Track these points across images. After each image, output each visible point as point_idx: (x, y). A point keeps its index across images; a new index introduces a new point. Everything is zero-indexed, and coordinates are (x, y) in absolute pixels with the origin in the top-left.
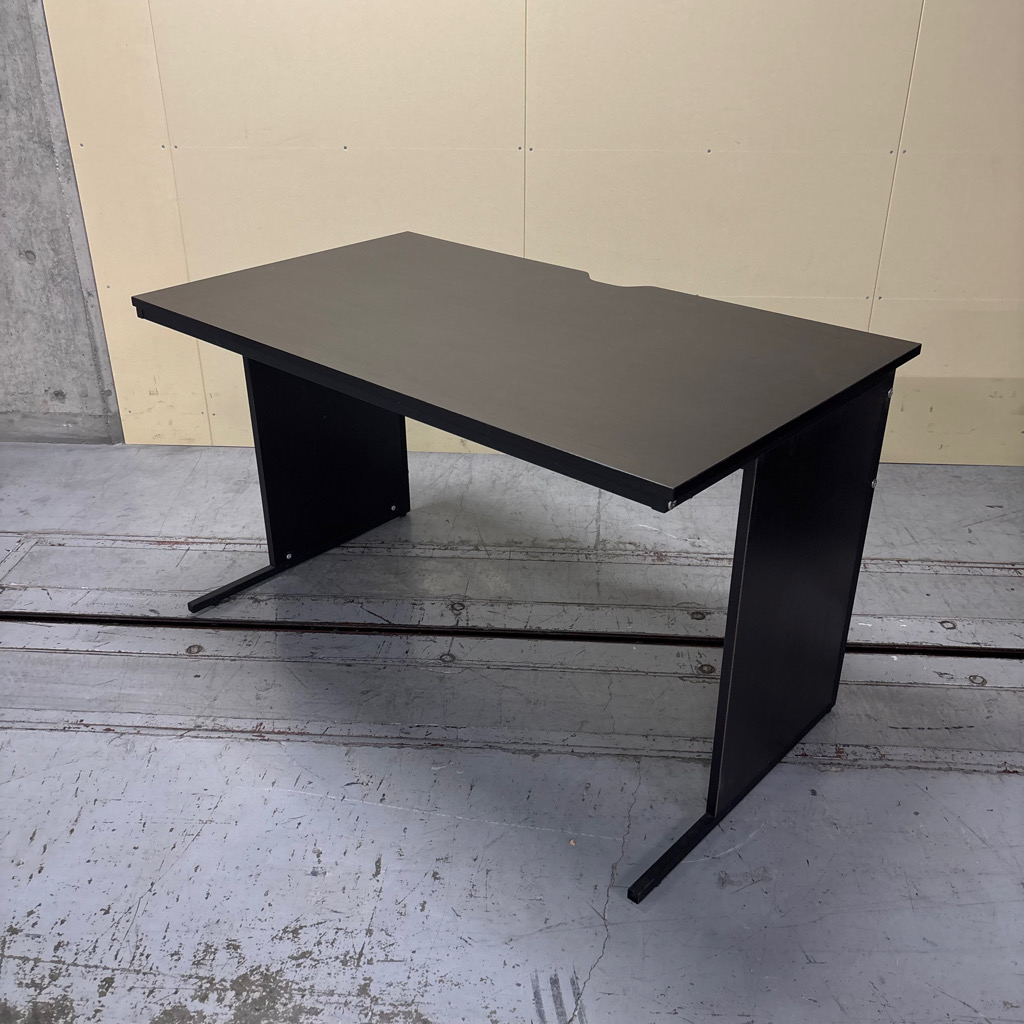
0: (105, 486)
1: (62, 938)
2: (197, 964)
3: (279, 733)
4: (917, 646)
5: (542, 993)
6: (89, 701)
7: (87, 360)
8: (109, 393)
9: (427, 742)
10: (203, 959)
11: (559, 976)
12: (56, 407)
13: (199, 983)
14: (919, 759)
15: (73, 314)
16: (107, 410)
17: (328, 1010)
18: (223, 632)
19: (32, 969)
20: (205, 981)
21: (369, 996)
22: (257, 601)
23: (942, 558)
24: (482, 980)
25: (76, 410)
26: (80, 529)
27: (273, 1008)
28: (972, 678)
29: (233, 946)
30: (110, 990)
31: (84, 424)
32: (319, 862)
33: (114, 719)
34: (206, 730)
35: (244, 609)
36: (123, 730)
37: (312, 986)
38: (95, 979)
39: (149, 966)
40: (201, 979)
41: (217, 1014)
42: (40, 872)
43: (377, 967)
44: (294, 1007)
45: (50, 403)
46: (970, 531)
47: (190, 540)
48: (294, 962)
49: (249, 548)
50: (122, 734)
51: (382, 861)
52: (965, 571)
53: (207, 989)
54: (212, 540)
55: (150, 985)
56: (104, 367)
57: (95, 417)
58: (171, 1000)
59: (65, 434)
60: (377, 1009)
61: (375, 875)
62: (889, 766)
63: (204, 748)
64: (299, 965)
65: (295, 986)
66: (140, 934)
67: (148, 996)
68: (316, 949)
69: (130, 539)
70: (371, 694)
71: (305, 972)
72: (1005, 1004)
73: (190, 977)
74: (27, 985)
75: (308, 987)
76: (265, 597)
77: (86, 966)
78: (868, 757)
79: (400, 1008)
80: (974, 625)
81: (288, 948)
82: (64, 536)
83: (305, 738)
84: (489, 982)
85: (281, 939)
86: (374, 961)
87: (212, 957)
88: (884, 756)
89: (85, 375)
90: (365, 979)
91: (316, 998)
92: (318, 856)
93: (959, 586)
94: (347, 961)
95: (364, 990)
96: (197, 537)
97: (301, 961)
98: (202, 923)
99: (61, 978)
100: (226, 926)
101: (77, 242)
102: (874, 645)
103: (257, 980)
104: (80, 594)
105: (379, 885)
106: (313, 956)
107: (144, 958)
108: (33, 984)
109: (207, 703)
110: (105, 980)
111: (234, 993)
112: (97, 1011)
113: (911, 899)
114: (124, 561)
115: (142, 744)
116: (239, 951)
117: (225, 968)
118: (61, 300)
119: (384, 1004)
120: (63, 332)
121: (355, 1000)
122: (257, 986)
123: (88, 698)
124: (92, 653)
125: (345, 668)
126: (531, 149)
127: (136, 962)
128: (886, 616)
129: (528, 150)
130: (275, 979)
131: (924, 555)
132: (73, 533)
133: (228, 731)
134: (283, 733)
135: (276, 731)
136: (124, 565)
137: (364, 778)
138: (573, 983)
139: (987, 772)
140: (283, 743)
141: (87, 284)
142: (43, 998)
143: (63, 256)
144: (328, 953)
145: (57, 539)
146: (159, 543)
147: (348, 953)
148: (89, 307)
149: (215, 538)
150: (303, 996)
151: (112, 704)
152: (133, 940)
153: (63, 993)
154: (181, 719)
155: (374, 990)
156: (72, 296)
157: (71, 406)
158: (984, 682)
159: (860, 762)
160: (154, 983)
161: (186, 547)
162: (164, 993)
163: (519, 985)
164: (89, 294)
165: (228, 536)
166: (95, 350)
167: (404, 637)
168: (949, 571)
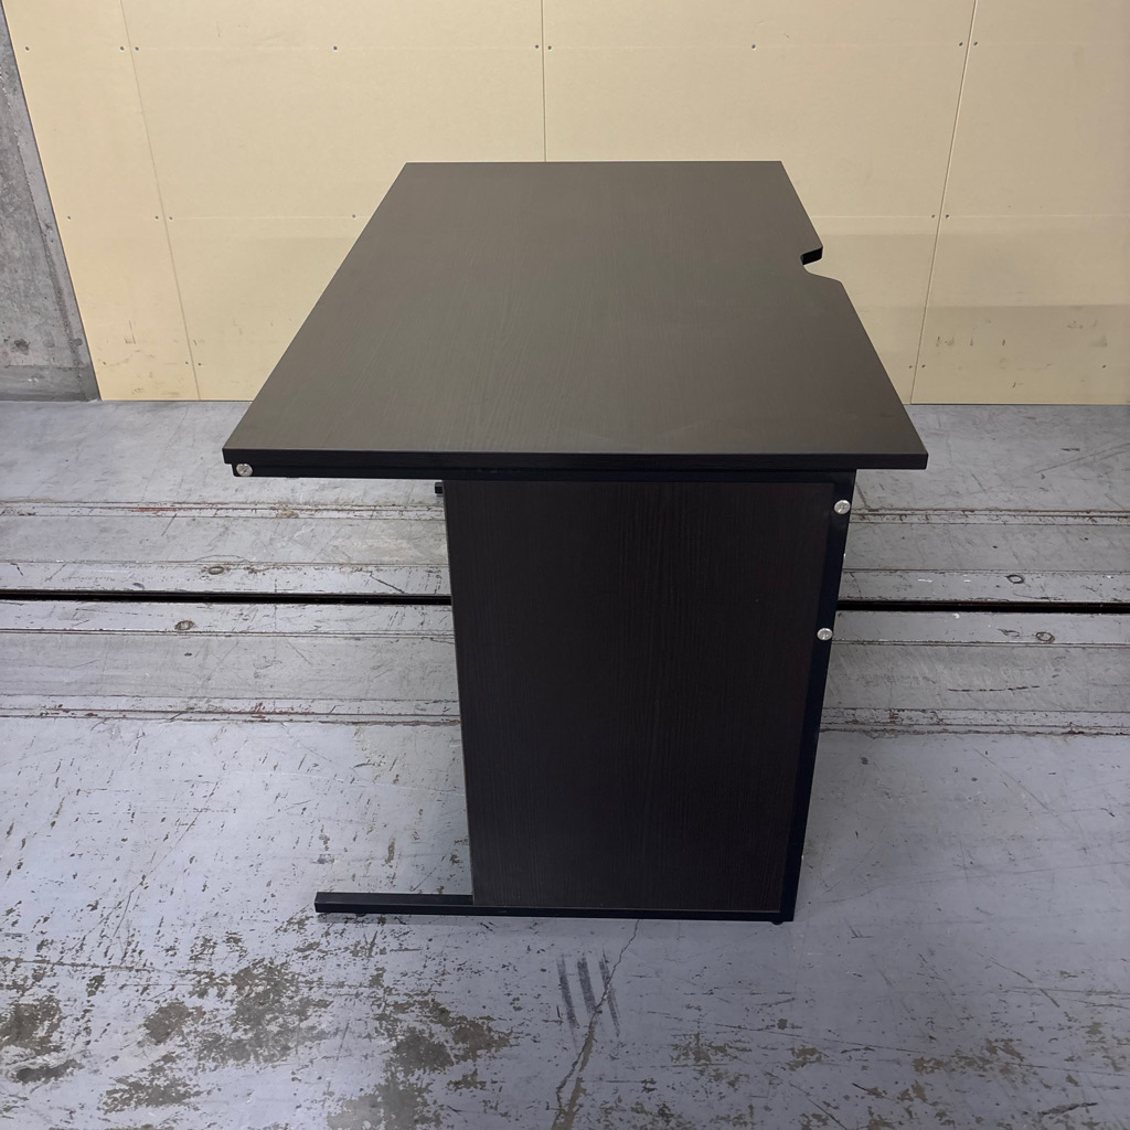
0: (80, 448)
1: (45, 937)
2: (195, 959)
3: (281, 713)
4: (982, 603)
5: (569, 978)
6: (68, 684)
7: (50, 304)
8: (79, 342)
9: (444, 718)
10: (201, 954)
11: (587, 961)
12: (19, 359)
13: (198, 979)
14: (980, 722)
15: (31, 252)
16: (77, 361)
17: (338, 1002)
18: (216, 606)
19: (14, 970)
20: (204, 976)
21: (382, 986)
22: (253, 571)
23: (1011, 506)
24: (504, 966)
25: (44, 363)
26: (52, 496)
27: (278, 1001)
28: (1039, 635)
29: (233, 939)
30: (101, 988)
31: (52, 378)
32: (327, 849)
33: (96, 704)
34: (200, 712)
35: (239, 580)
36: (107, 714)
37: (320, 978)
38: (83, 978)
39: (143, 962)
40: (200, 974)
41: (217, 1010)
42: (19, 868)
43: (389, 956)
44: (300, 1001)
45: (11, 355)
46: (1043, 477)
47: (178, 506)
48: (300, 954)
49: (244, 514)
50: (106, 719)
51: (396, 846)
52: (1036, 520)
53: (206, 984)
54: (201, 505)
55: (143, 982)
56: (71, 311)
57: (64, 370)
58: (167, 997)
59: (31, 391)
60: (391, 1000)
61: (388, 861)
62: (945, 731)
63: (196, 731)
64: (305, 957)
65: (301, 979)
66: (131, 929)
67: (142, 994)
68: (324, 940)
69: (110, 505)
70: (383, 669)
71: (313, 964)
72: (1062, 973)
73: (188, 972)
74: (8, 987)
75: (316, 979)
76: (262, 567)
77: (73, 965)
78: (925, 721)
79: (416, 998)
80: (1043, 578)
81: (292, 940)
82: (35, 505)
83: (309, 718)
84: (511, 968)
85: (285, 930)
86: (388, 950)
87: (211, 951)
88: (942, 720)
89: (50, 322)
90: (377, 970)
91: (325, 990)
92: (325, 843)
93: (1029, 536)
94: (358, 952)
95: (376, 981)
96: (184, 503)
97: (307, 953)
98: (200, 916)
99: (45, 979)
100: (226, 919)
101: (28, 165)
102: (935, 602)
103: (261, 974)
104: (53, 568)
105: (392, 872)
106: (320, 947)
107: (136, 954)
108: (15, 986)
109: (200, 683)
110: (94, 978)
111: (235, 987)
112: (86, 1011)
113: (965, 868)
114: (104, 530)
115: (128, 729)
116: (240, 944)
117: (225, 962)
118: (14, 233)
119: (398, 994)
120: (19, 271)
121: (367, 991)
122: (261, 980)
123: (66, 681)
124: (71, 632)
125: (353, 642)
126: (550, 48)
127: (128, 959)
128: (948, 571)
129: (546, 48)
130: (279, 972)
131: (992, 505)
132: (44, 500)
133: (225, 712)
134: (285, 713)
135: (277, 711)
136: (104, 535)
137: (376, 759)
138: (602, 967)
139: (1051, 733)
140: (285, 724)
141: (44, 215)
142: (27, 1000)
143: (14, 182)
144: (337, 944)
145: (26, 508)
146: (142, 509)
147: (359, 943)
148: (49, 242)
149: (204, 503)
150: (311, 989)
151: (94, 686)
152: (124, 935)
153: (48, 994)
154: (171, 701)
155: (387, 980)
156: (28, 228)
157: (35, 357)
158: (1052, 638)
159: (916, 728)
160: (148, 980)
161: (173, 514)
162: (159, 990)
163: (544, 970)
164: (48, 227)
165: (221, 500)
166: (59, 292)
167: (419, 607)
168: (1020, 520)
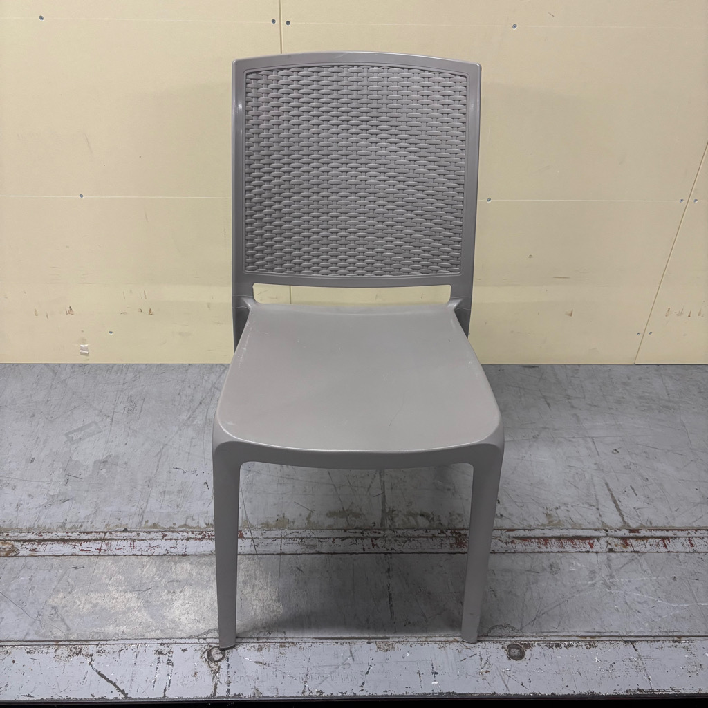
126: (288, 23)
129: (283, 23)
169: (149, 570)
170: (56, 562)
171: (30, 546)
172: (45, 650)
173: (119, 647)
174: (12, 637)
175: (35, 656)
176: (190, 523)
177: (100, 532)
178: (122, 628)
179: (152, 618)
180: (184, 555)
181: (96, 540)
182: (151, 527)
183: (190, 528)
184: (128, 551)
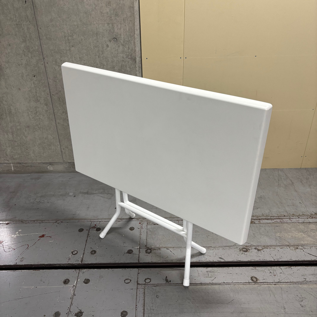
22: (259, 250)
169: (302, 227)
170: (269, 225)
171: (257, 221)
172: (286, 248)
173: (309, 247)
174: (272, 244)
175: (284, 249)
176: (304, 213)
177: (277, 217)
178: (306, 242)
179: (313, 239)
180: (310, 223)
181: (277, 219)
182: (292, 215)
183: (306, 215)
184: (290, 222)
